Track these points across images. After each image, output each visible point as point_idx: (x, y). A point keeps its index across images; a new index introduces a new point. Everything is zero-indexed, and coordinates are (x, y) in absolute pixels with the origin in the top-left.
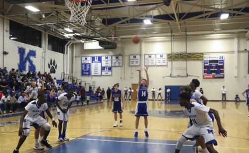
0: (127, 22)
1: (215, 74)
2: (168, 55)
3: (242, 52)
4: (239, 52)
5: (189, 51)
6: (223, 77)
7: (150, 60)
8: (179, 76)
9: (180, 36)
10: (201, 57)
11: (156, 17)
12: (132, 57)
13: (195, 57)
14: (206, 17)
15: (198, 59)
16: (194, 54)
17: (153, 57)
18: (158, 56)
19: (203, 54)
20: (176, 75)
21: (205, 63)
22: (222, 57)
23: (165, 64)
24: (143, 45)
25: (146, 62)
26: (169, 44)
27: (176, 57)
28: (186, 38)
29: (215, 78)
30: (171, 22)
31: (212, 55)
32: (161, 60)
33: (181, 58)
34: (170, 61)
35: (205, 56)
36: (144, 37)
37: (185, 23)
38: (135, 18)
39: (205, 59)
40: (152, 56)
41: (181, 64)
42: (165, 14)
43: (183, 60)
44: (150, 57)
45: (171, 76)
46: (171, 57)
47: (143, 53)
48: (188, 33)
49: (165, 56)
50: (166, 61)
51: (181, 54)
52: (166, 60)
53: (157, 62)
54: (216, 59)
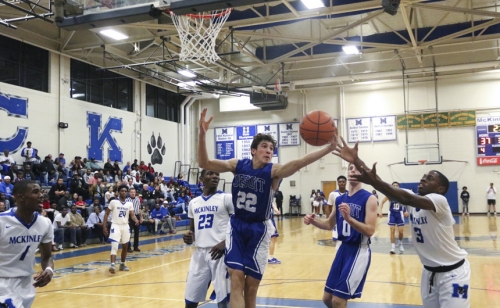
0: (308, 52)
2: (398, 117)
5: (442, 108)
7: (359, 130)
8: (423, 163)
9: (422, 76)
10: (469, 119)
11: (368, 39)
13: (456, 120)
14: (477, 33)
15: (463, 125)
16: (453, 113)
17: (365, 122)
18: (377, 121)
19: (473, 112)
20: (416, 161)
21: (479, 133)
23: (393, 137)
24: (344, 98)
25: (350, 133)
26: (399, 94)
27: (415, 122)
28: (435, 80)
30: (401, 48)
31: (495, 115)
32: (384, 128)
33: (426, 122)
34: (401, 129)
35: (478, 116)
36: (345, 82)
37: (431, 47)
38: (325, 42)
39: (478, 124)
40: (363, 121)
41: (428, 135)
42: (389, 31)
43: (430, 127)
44: (359, 123)
45: (406, 163)
46: (403, 123)
47: (344, 114)
48: (438, 70)
49: (391, 121)
50: (394, 131)
51: (425, 115)
52: (393, 128)
53: (375, 133)
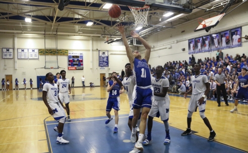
1: (76, 66)
2: (39, 50)
3: (95, 50)
4: (93, 50)
6: (83, 69)
7: (23, 54)
8: (52, 68)
9: (51, 35)
10: (66, 53)
12: (5, 50)
13: (61, 52)
14: (75, 23)
15: (64, 55)
16: (60, 50)
17: (26, 51)
18: (30, 51)
19: (67, 50)
20: (50, 67)
21: (69, 58)
22: (82, 54)
23: (37, 57)
24: (16, 40)
25: (19, 55)
26: (43, 41)
27: (46, 52)
28: (55, 37)
29: (77, 69)
30: (48, 23)
31: (74, 52)
32: (33, 54)
33: (50, 53)
34: (41, 55)
35: (69, 52)
36: (17, 33)
37: (59, 25)
39: (69, 55)
40: (25, 50)
41: (52, 58)
42: (43, 15)
43: (52, 55)
44: (23, 51)
45: (45, 68)
46: (41, 52)
47: (16, 47)
48: (58, 33)
49: (36, 51)
50: (37, 55)
51: (50, 50)
52: (37, 54)
53: (30, 55)
54: (77, 55)
